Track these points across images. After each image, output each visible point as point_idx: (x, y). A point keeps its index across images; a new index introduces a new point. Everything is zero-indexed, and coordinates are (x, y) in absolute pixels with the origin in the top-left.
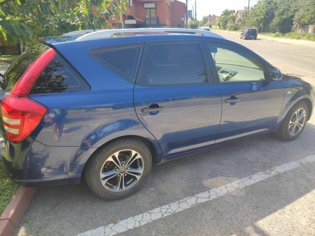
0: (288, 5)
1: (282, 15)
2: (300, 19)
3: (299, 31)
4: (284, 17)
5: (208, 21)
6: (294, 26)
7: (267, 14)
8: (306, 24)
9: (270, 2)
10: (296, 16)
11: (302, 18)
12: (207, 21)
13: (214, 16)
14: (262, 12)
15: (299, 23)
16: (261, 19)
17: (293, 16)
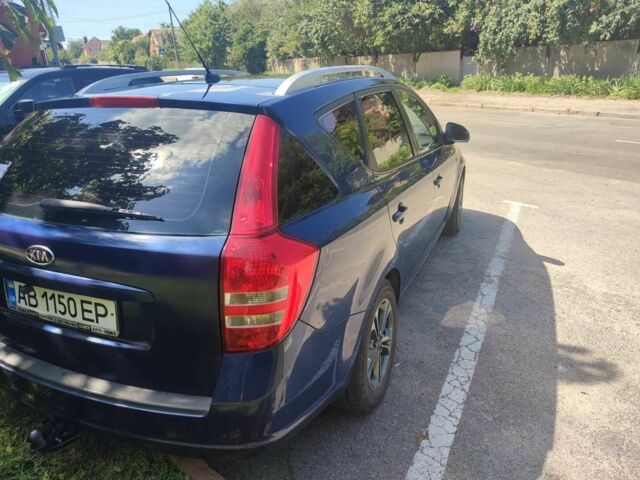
0: (250, 24)
1: (245, 40)
2: (278, 50)
3: (280, 69)
4: (250, 44)
5: (85, 51)
6: (270, 60)
7: (216, 39)
8: (290, 58)
9: (214, 16)
10: (269, 43)
11: (280, 46)
12: (82, 51)
13: (96, 42)
14: (205, 35)
15: (278, 55)
16: (208, 47)
17: (263, 44)
